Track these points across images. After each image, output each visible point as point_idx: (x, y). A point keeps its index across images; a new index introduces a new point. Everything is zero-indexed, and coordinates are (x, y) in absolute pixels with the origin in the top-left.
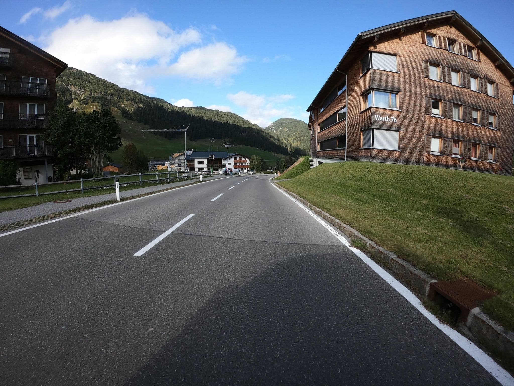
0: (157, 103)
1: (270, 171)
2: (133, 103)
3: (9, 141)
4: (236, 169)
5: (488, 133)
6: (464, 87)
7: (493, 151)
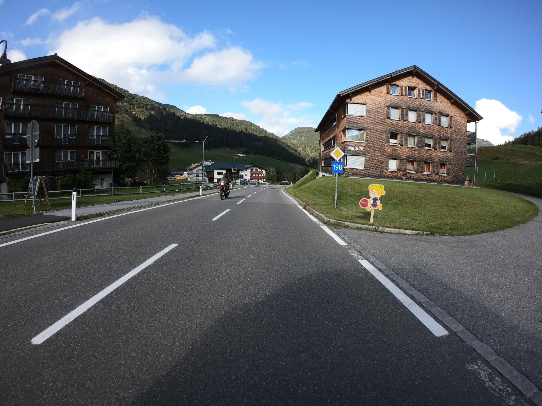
0: (169, 110)
1: (285, 182)
2: (145, 110)
3: (82, 155)
4: (253, 179)
5: (440, 154)
6: (419, 122)
7: (446, 167)
